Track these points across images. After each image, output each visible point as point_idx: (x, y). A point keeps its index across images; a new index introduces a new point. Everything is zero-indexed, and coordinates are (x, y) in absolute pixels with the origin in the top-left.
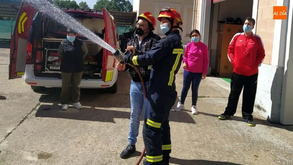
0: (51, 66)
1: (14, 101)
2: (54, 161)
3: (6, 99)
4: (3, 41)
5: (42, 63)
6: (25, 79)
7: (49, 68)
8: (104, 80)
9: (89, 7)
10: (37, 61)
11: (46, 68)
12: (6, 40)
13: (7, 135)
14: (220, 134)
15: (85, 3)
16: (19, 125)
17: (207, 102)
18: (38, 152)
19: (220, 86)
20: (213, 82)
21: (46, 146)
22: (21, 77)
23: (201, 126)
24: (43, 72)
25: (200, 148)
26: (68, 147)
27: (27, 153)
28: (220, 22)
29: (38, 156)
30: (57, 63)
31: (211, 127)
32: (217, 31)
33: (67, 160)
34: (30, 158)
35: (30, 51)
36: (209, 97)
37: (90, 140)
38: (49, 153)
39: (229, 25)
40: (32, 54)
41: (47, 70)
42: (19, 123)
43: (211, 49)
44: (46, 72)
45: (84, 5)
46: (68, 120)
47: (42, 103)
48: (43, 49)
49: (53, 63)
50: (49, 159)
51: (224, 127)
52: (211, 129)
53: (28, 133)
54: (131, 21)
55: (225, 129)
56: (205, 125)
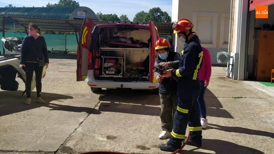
0: (107, 71)
1: (80, 99)
2: (119, 141)
3: (73, 98)
4: (59, 53)
5: (100, 69)
6: (87, 82)
7: (105, 73)
8: (152, 82)
9: (129, 20)
10: (96, 67)
11: (103, 73)
12: (61, 52)
13: (80, 123)
14: (255, 126)
15: (126, 16)
16: (87, 117)
17: (244, 101)
18: (106, 135)
19: (257, 88)
20: (250, 86)
21: (111, 131)
22: (84, 80)
23: (238, 120)
24: (100, 76)
25: (237, 137)
26: (127, 132)
27: (98, 135)
28: (256, 29)
29: (107, 137)
30: (112, 69)
31: (247, 121)
32: (254, 37)
33: (129, 141)
34: (101, 139)
35: (90, 59)
36: (246, 98)
37: (144, 128)
38: (115, 136)
39: (266, 31)
40: (92, 61)
41: (104, 74)
42: (87, 116)
43: (248, 55)
44: (103, 76)
45: (125, 18)
46: (125, 114)
47: (101, 102)
48: (100, 57)
49: (109, 69)
50: (115, 140)
51: (259, 121)
52: (247, 123)
53: (95, 122)
54: (170, 31)
55: (260, 123)
56: (241, 119)
